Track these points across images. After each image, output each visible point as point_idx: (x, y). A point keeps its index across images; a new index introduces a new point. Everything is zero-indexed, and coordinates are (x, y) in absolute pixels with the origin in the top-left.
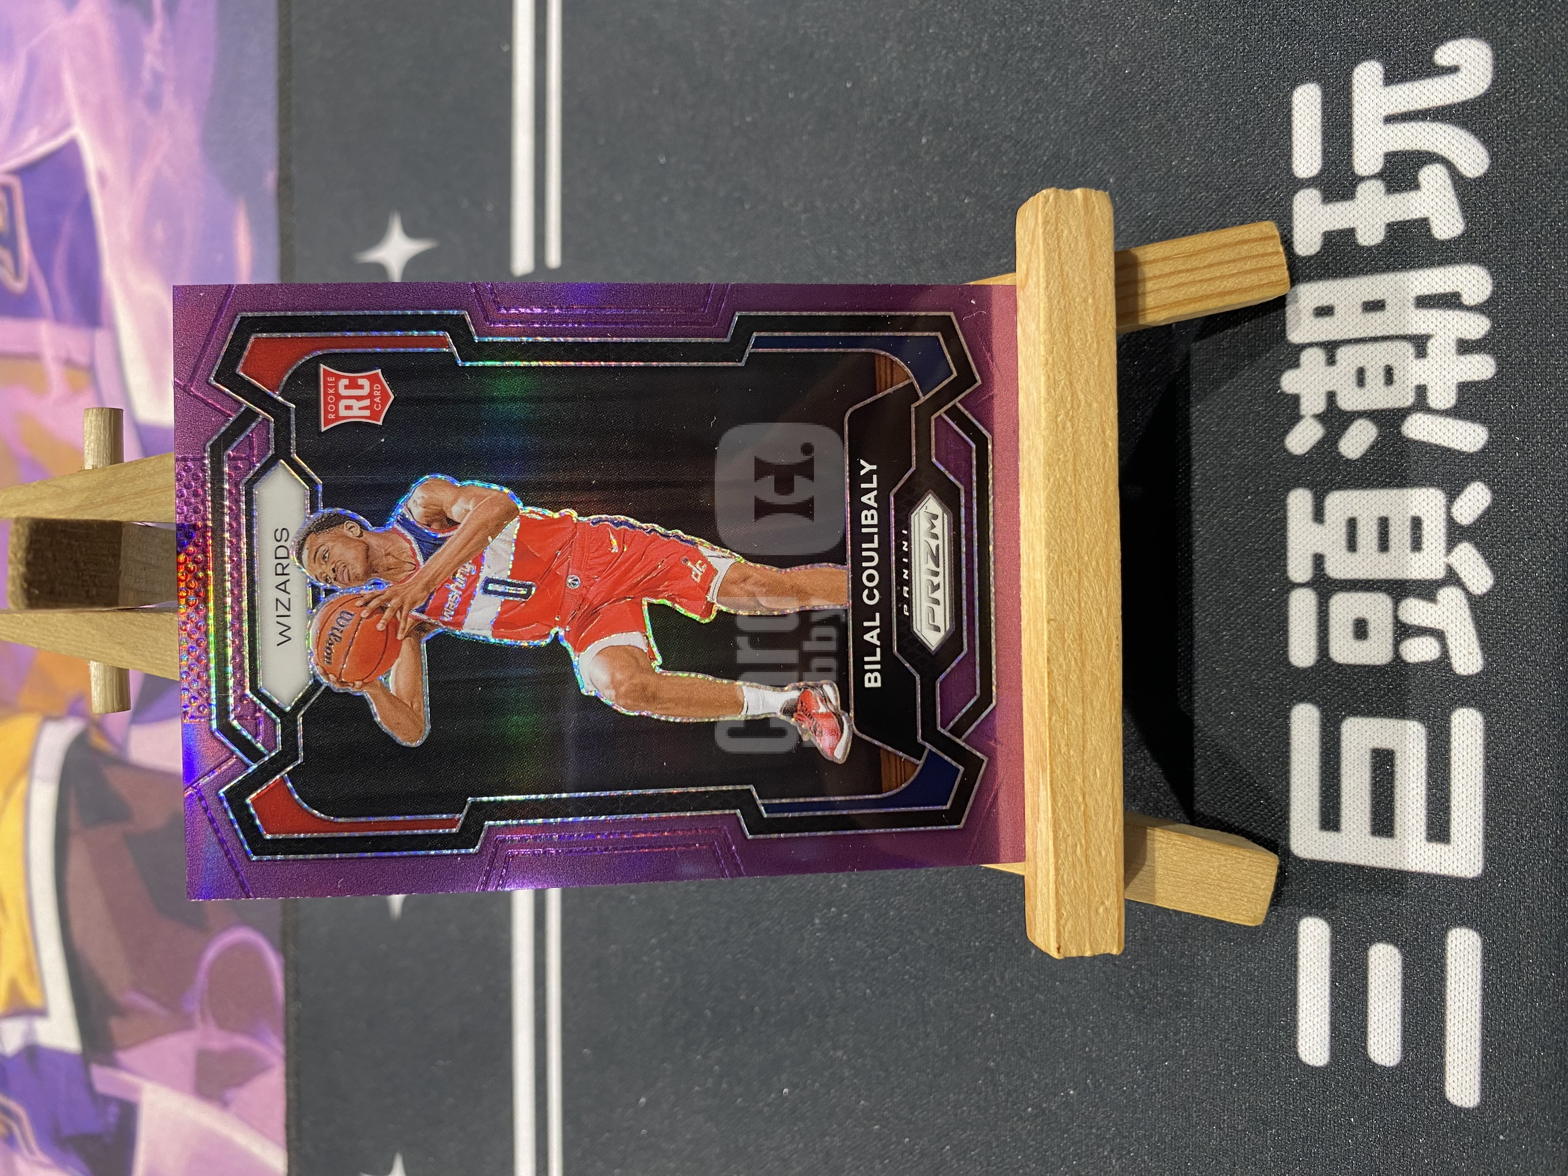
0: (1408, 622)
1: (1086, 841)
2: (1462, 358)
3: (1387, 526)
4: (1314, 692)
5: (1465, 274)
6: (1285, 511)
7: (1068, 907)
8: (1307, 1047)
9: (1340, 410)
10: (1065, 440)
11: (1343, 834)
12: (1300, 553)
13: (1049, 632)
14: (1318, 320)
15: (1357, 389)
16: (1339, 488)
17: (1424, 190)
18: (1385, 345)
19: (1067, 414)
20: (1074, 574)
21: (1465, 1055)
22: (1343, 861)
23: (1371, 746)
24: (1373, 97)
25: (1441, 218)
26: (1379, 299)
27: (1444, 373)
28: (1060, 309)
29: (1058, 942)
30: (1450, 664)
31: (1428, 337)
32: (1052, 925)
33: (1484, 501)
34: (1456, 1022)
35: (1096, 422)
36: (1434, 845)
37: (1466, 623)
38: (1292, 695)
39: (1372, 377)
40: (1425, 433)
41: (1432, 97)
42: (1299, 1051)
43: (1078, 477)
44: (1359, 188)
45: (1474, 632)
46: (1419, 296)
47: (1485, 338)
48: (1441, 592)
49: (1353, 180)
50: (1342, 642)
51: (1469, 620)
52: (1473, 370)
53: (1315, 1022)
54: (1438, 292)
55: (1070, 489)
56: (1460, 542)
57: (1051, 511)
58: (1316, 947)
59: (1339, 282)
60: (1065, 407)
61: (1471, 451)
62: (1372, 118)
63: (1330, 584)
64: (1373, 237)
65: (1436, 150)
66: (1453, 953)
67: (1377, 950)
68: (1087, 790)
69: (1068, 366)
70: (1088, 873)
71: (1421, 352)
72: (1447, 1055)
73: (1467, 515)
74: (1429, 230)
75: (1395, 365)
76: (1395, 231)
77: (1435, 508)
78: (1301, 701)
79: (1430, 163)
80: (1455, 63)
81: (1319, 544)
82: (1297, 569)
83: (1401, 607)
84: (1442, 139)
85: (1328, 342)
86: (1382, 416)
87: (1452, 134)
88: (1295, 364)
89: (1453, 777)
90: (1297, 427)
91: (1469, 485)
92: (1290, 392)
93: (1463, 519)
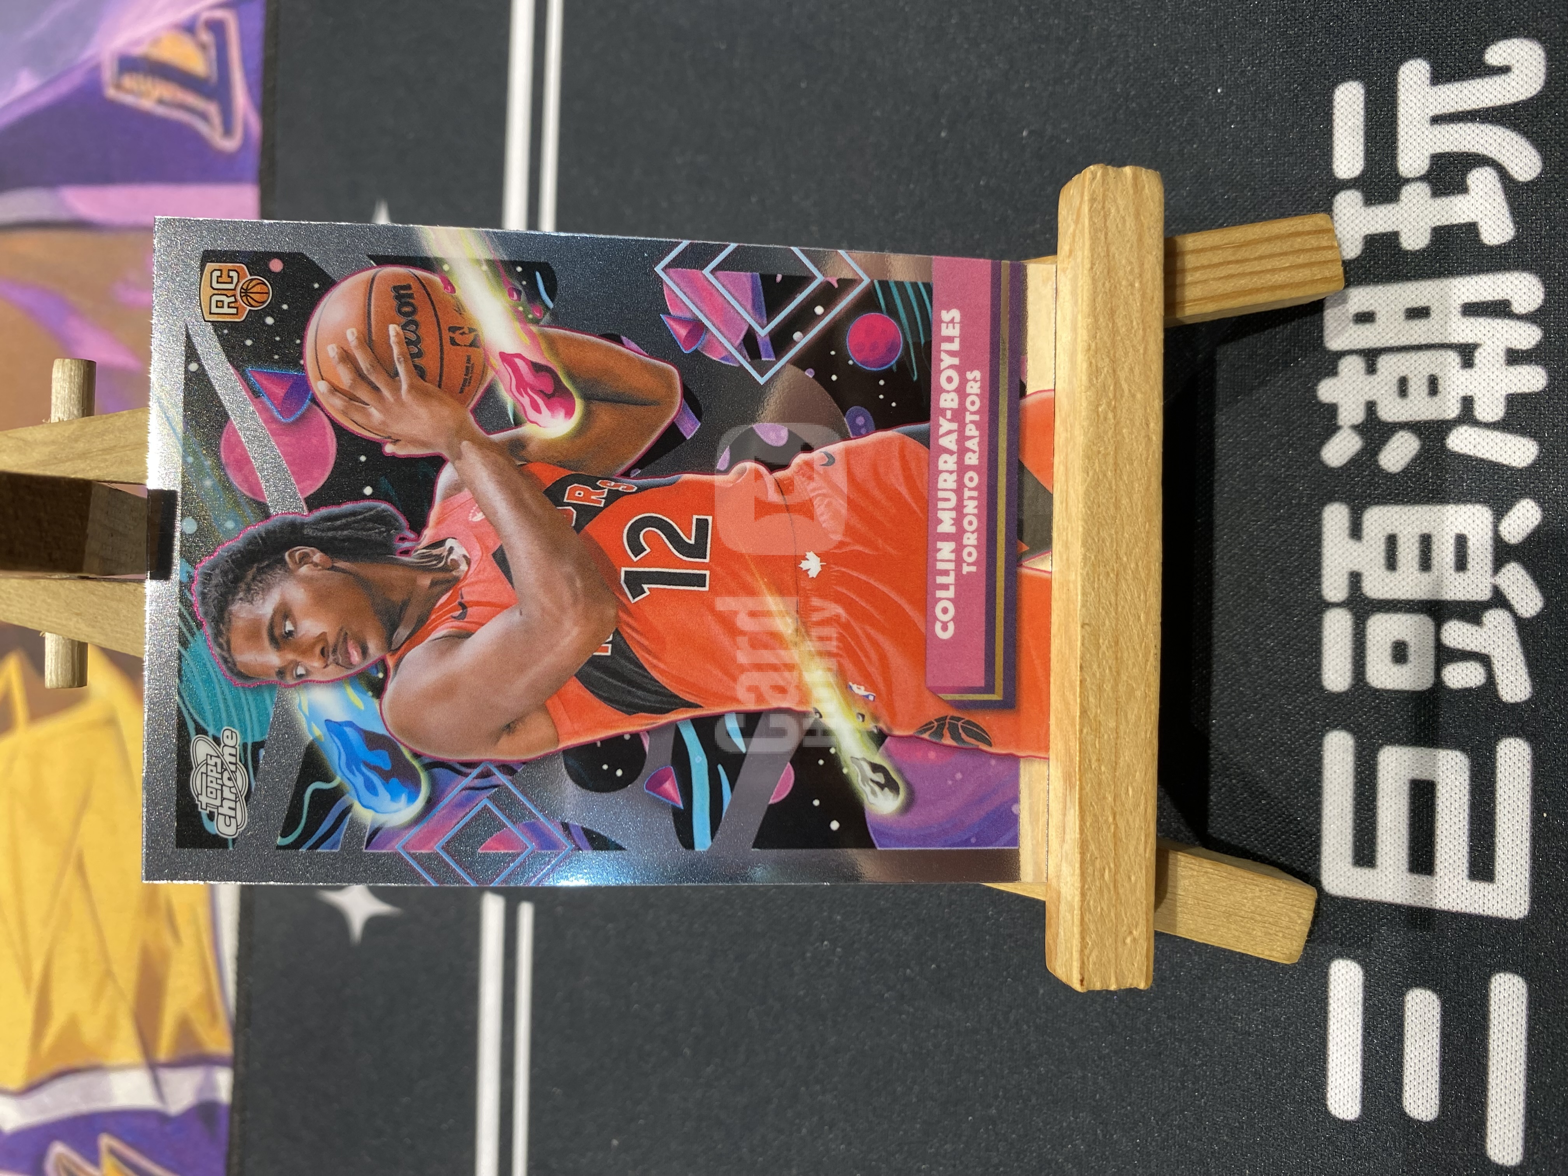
0: (1452, 646)
1: (1115, 865)
2: (1511, 369)
3: (1429, 544)
4: (1349, 718)
5: (1517, 282)
6: (1320, 526)
7: (1093, 936)
8: (1337, 1099)
9: (1380, 421)
10: (1105, 432)
11: (1378, 870)
12: (1335, 570)
13: (1083, 637)
14: (1358, 326)
15: (1398, 400)
16: (1377, 504)
17: (1472, 193)
18: (1429, 354)
19: (1109, 404)
20: (1112, 575)
21: (1508, 1110)
22: (1378, 899)
23: (1410, 777)
24: (1419, 97)
25: (1490, 223)
26: (1424, 305)
27: (1492, 384)
28: (1105, 292)
29: (1082, 974)
31: (1475, 346)
32: (1076, 955)
33: (1534, 520)
34: (1499, 1074)
35: (1140, 413)
36: (1477, 883)
37: (1514, 648)
38: (1324, 721)
39: (1415, 387)
40: (1472, 447)
41: (1482, 98)
42: (1329, 1103)
43: (1118, 471)
44: (1403, 191)
45: (1522, 658)
46: (1466, 304)
47: (1537, 347)
48: (1487, 614)
49: (1398, 182)
50: (1378, 667)
51: (1517, 645)
52: (1524, 381)
53: (1346, 1073)
54: (1486, 300)
55: (1110, 484)
56: (1508, 562)
57: (1089, 508)
58: (1348, 992)
59: (1380, 287)
60: (1107, 396)
61: (1520, 466)
62: (1418, 118)
63: (1367, 605)
64: (1418, 241)
65: (1485, 153)
66: (1497, 1000)
67: (1414, 996)
68: (1118, 809)
69: (1112, 352)
70: (1116, 900)
71: (1468, 362)
72: (1489, 1110)
73: (1516, 534)
74: (1477, 234)
75: (1439, 375)
76: (1441, 236)
77: (1481, 525)
78: (1335, 728)
79: (1480, 166)
80: (1506, 63)
81: (1356, 561)
82: (1331, 587)
83: (1443, 631)
84: (1491, 141)
85: (1368, 349)
86: (1425, 427)
87: (1502, 136)
88: (1333, 372)
89: (1498, 811)
90: (1334, 438)
91: (1518, 501)
92: (1327, 401)
93: (1511, 538)
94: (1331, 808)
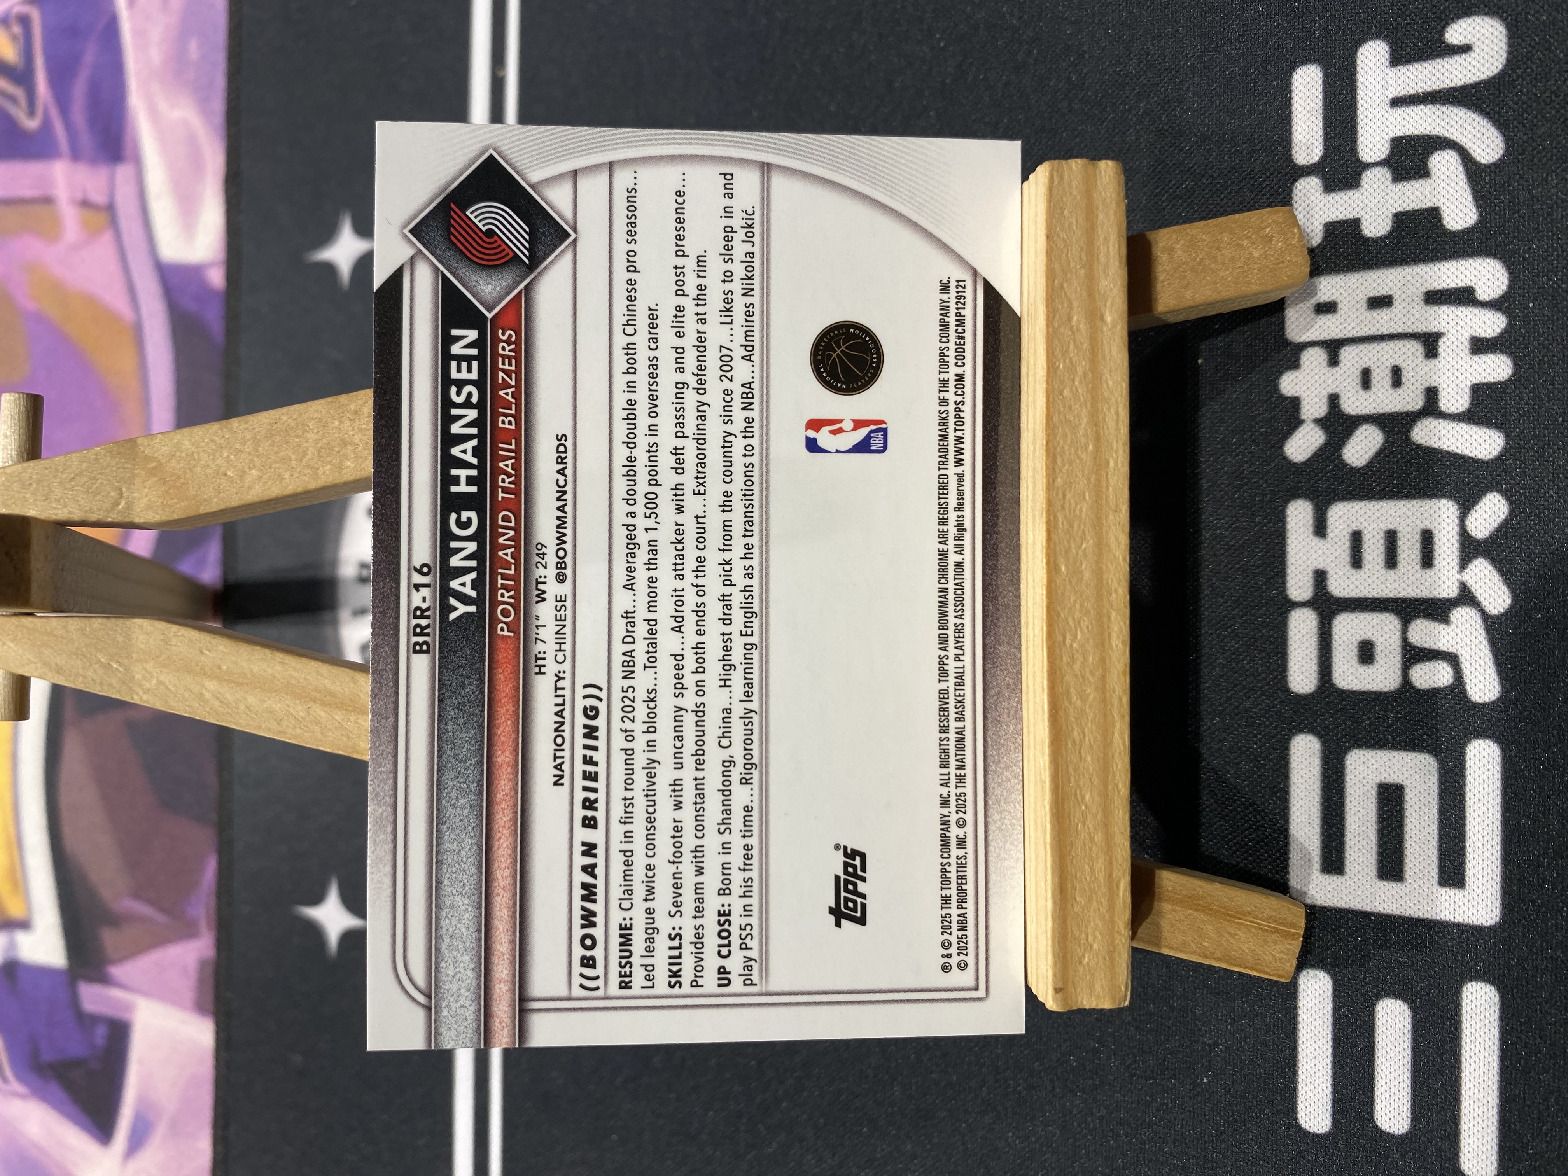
0: (1419, 645)
2: (1476, 358)
3: (1395, 541)
4: (1316, 721)
5: (1480, 268)
6: (1284, 524)
8: (1307, 1112)
9: (1343, 414)
11: (1347, 877)
12: (1301, 569)
14: (1319, 317)
15: (1362, 392)
16: (1342, 500)
17: (1434, 177)
18: (1391, 344)
21: (1481, 1123)
22: (1347, 907)
23: (1378, 781)
24: (1379, 78)
25: (1452, 207)
26: (1386, 294)
27: (1456, 374)
30: (1465, 690)
31: (1438, 335)
33: (1501, 514)
34: (1472, 1085)
36: (1448, 889)
37: (1482, 646)
38: (1290, 724)
39: (1378, 378)
40: (1437, 440)
41: (1443, 79)
42: (1299, 1116)
44: (1364, 176)
45: (1491, 656)
46: (1429, 291)
47: (1501, 335)
48: (1455, 612)
49: (1359, 167)
50: (1346, 667)
51: (1485, 642)
52: (1489, 370)
53: (1318, 1083)
54: (1449, 287)
56: (1475, 557)
58: (1317, 1002)
59: (1342, 276)
61: (1487, 458)
62: (1378, 101)
63: (1333, 604)
64: (1379, 227)
65: (1447, 135)
66: (1469, 1010)
67: (1384, 1006)
71: (1431, 352)
72: (1462, 1122)
73: (1482, 528)
74: (1440, 220)
75: (1403, 365)
76: (1402, 222)
77: (1447, 519)
78: (1301, 731)
79: (1441, 149)
80: (1467, 41)
81: (1321, 559)
82: (1297, 586)
83: (1410, 629)
84: (1453, 123)
85: (1330, 340)
86: (1389, 420)
87: (1464, 117)
88: (1294, 364)
89: (1468, 815)
90: (1297, 433)
91: (1485, 495)
92: (1289, 395)
93: (1478, 533)
94: (1298, 814)
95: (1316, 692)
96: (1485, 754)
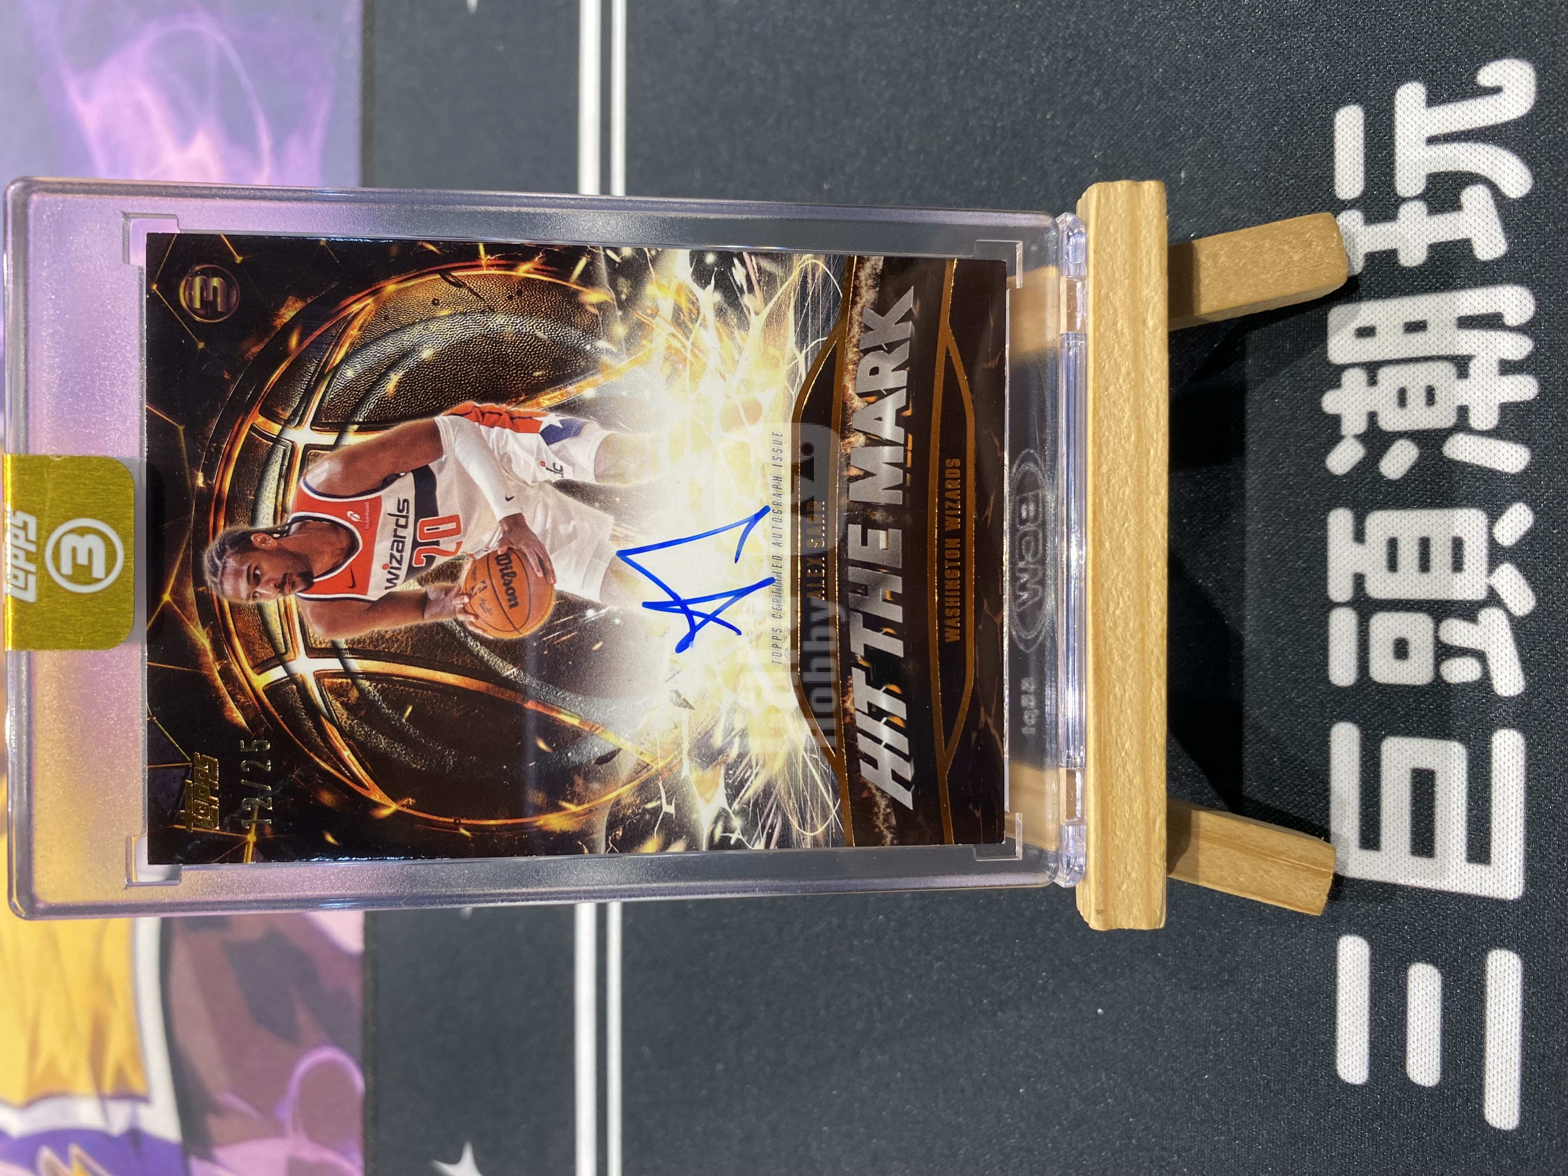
0: (1449, 643)
2: (1504, 379)
3: (1428, 547)
4: (1355, 711)
5: (1507, 295)
6: (1326, 531)
8: (1345, 1065)
9: (1381, 430)
11: (1383, 853)
12: (1340, 573)
14: (1359, 340)
15: (1398, 410)
16: (1380, 508)
17: (1466, 210)
18: (1426, 365)
22: (1383, 879)
23: (1411, 767)
24: (1416, 118)
25: (1483, 239)
26: (1421, 319)
27: (1486, 393)
30: (1492, 685)
31: (1470, 358)
33: (1526, 523)
34: (1496, 1044)
36: (1475, 865)
37: (1508, 645)
38: (1332, 714)
39: (1413, 397)
40: (1467, 454)
41: (1475, 118)
42: (1339, 1068)
44: (1401, 210)
45: (1516, 654)
46: (1462, 317)
47: (1528, 358)
48: (1482, 613)
49: (1396, 201)
50: (1381, 663)
51: (1511, 641)
52: (1516, 390)
53: (1354, 1041)
54: (1480, 313)
56: (1502, 563)
58: (1355, 965)
59: (1380, 302)
61: (1513, 472)
62: (1415, 139)
63: (1370, 604)
64: (1415, 257)
65: (1479, 171)
66: (1493, 975)
67: (1416, 970)
71: (1463, 373)
72: (1487, 1077)
73: (1509, 537)
74: (1471, 251)
75: (1437, 385)
76: (1437, 252)
77: (1476, 528)
78: (1341, 720)
79: (1473, 184)
80: (1497, 83)
81: (1360, 563)
82: (1337, 588)
83: (1441, 627)
84: (1485, 160)
85: (1370, 362)
86: (1423, 436)
87: (1494, 154)
88: (1336, 384)
89: (1493, 798)
90: (1338, 447)
91: (1511, 505)
92: (1331, 412)
93: (1505, 540)
94: (1339, 795)
95: (1355, 684)
96: (1510, 742)
